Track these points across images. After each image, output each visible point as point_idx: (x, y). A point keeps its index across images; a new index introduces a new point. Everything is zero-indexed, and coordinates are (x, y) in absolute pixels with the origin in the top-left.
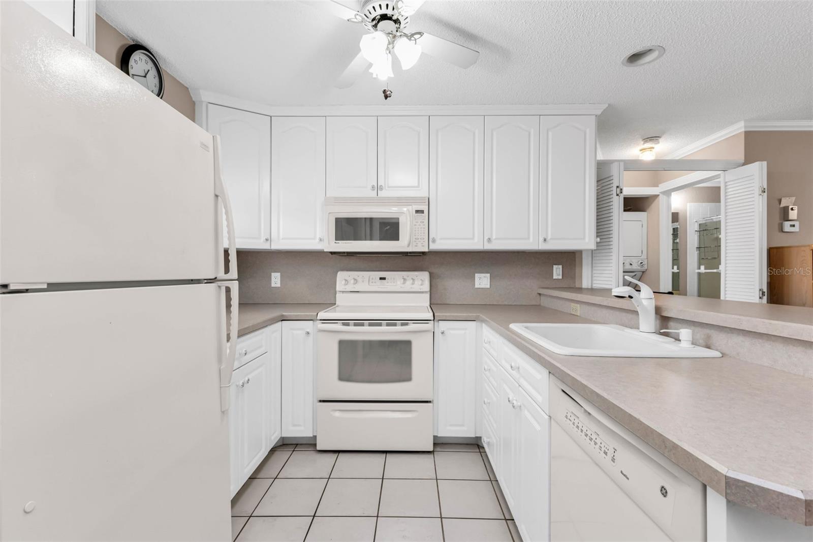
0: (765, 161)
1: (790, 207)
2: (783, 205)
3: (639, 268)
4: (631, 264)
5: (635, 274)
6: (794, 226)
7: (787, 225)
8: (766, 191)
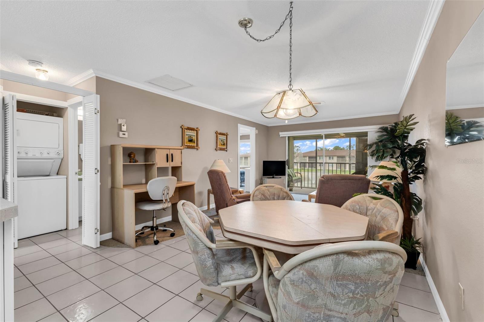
0: (99, 95)
1: (122, 124)
2: (119, 123)
3: (57, 156)
4: (48, 153)
5: (54, 160)
6: (125, 134)
7: (121, 133)
8: (99, 112)
